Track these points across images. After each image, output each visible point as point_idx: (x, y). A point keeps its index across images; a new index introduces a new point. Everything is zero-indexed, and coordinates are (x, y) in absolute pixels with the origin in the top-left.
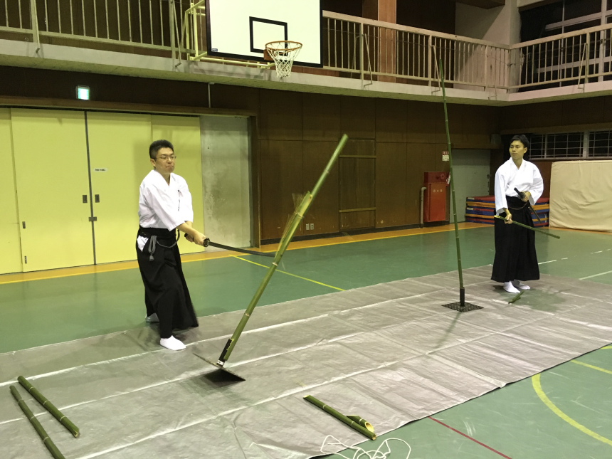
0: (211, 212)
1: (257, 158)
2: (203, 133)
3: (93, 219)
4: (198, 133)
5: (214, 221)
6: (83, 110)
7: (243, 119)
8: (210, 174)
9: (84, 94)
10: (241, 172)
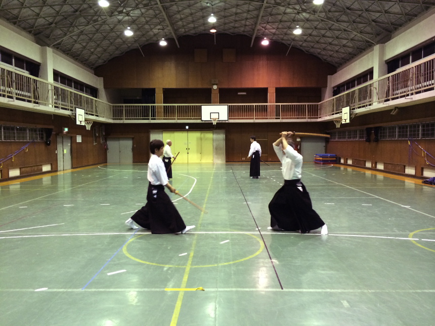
0: (214, 153)
1: (227, 140)
2: (213, 134)
3: (188, 153)
4: (212, 135)
5: (216, 156)
6: (187, 130)
7: (223, 131)
8: (215, 144)
9: (187, 127)
10: (223, 144)
